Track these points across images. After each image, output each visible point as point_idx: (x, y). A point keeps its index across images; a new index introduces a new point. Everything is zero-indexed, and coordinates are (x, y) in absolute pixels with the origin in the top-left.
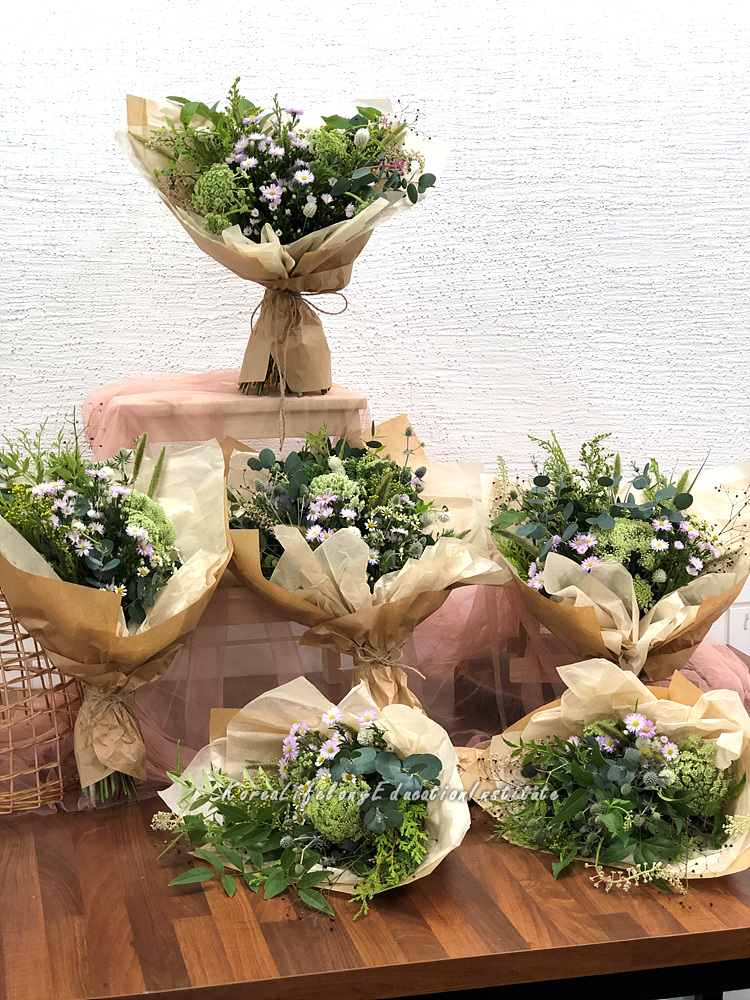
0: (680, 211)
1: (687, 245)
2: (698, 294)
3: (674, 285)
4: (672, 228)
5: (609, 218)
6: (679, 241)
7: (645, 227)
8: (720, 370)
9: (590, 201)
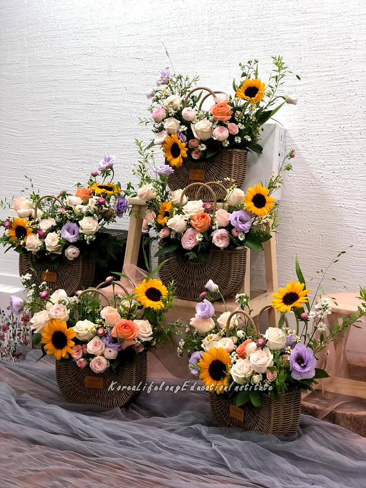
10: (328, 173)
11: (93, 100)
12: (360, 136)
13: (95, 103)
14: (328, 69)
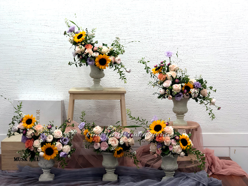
0: (216, 48)
1: (218, 56)
2: (221, 68)
3: (215, 66)
4: (214, 52)
5: (197, 49)
6: (216, 55)
7: (207, 52)
8: (227, 87)
9: (193, 45)
10: (141, 75)
11: (21, 45)
12: (153, 60)
13: (22, 46)
14: (139, 33)
